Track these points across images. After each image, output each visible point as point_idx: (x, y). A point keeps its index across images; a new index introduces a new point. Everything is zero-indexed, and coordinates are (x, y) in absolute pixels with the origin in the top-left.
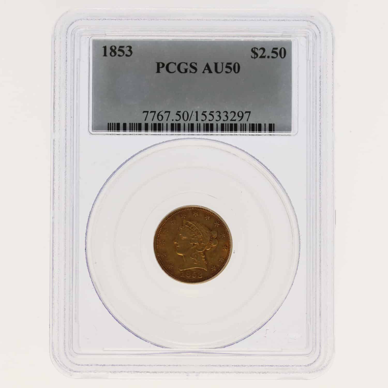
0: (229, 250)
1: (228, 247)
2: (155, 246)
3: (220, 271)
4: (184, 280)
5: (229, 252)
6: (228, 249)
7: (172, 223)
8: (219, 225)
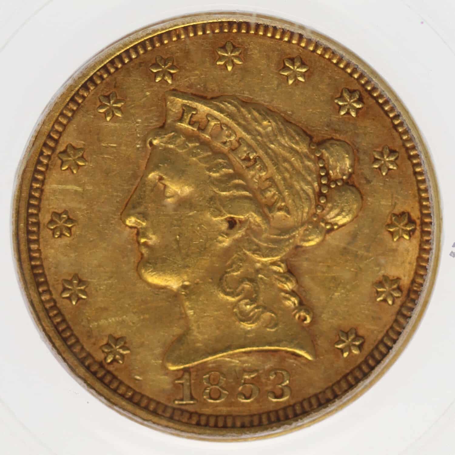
0: (426, 238)
1: (418, 222)
2: (23, 247)
3: (384, 356)
4: (194, 421)
5: (428, 251)
6: (418, 233)
7: (106, 114)
8: (358, 106)
